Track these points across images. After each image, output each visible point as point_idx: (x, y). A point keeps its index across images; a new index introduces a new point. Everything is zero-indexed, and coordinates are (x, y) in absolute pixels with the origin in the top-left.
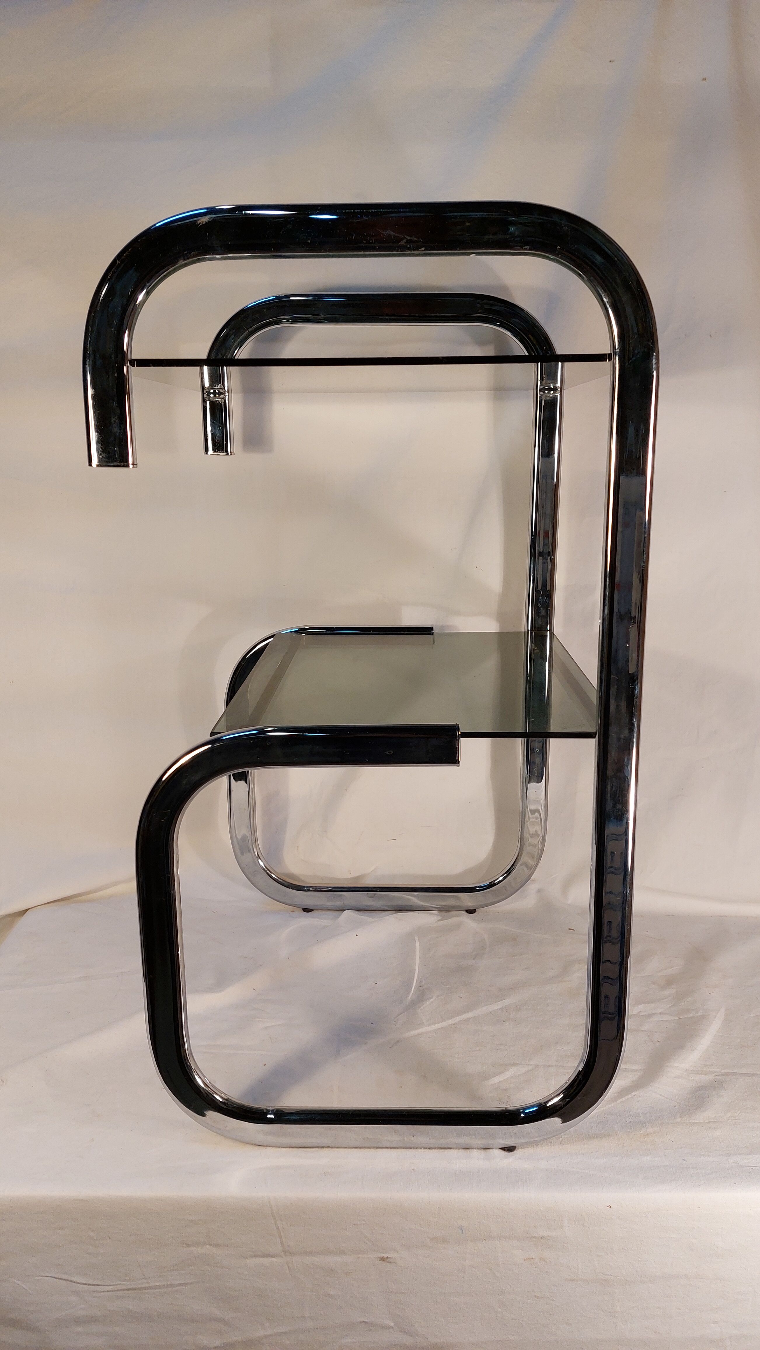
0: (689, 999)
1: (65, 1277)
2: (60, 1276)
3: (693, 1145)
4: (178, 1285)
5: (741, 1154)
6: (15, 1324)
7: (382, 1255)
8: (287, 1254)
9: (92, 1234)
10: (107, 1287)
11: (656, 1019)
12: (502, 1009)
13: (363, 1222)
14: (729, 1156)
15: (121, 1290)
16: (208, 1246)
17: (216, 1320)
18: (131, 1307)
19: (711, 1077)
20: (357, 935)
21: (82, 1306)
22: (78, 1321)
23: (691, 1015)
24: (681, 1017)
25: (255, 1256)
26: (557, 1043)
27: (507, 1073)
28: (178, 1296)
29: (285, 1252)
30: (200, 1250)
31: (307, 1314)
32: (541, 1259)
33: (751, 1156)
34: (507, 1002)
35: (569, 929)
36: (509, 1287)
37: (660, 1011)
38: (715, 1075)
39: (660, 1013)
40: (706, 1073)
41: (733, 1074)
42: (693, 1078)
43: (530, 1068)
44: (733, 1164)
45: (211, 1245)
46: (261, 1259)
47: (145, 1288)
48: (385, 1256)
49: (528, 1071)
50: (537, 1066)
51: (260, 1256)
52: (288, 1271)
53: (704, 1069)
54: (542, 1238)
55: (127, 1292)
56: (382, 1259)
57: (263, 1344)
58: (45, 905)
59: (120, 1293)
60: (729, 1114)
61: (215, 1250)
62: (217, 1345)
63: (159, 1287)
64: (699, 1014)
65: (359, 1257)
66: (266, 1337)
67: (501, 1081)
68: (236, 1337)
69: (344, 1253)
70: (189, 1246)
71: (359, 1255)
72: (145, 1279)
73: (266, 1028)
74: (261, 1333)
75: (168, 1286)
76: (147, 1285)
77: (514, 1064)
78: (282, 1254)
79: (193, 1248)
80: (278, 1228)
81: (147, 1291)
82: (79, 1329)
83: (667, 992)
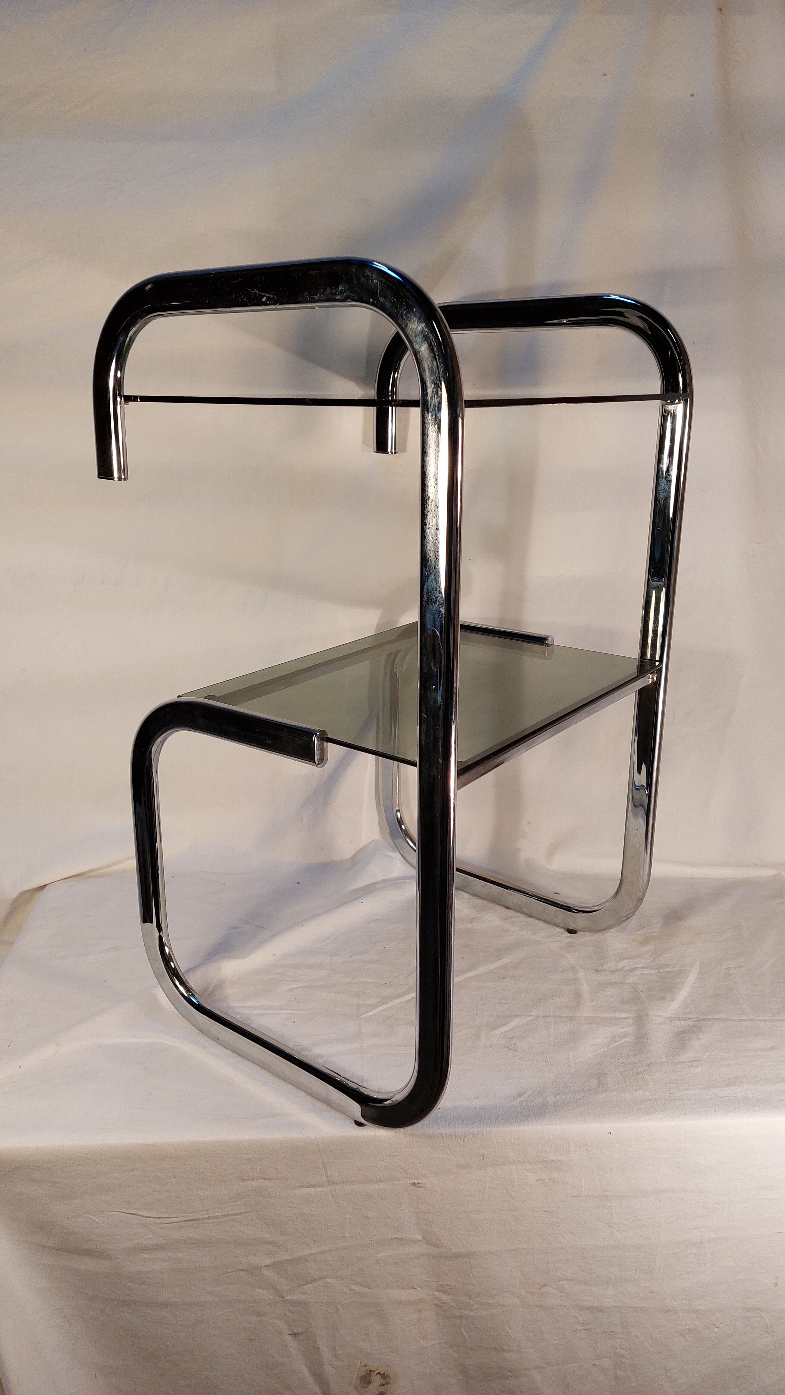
0: (667, 955)
1: (134, 1212)
2: (129, 1211)
3: (678, 1080)
4: (234, 1215)
5: (719, 1087)
6: (89, 1253)
7: (413, 1181)
8: (331, 1184)
9: (159, 1174)
10: (171, 1219)
11: (638, 972)
12: (501, 967)
13: (398, 1154)
14: (709, 1089)
15: (184, 1221)
16: (262, 1180)
17: (268, 1243)
18: (192, 1235)
19: (690, 1023)
20: (362, 903)
21: (149, 1236)
22: (145, 1249)
23: (669, 970)
24: (661, 971)
25: (303, 1187)
26: (552, 996)
27: (512, 1024)
28: (234, 1224)
29: (329, 1182)
30: (255, 1184)
31: (347, 1234)
32: (550, 1179)
33: (728, 1088)
34: (505, 961)
35: (555, 893)
36: (522, 1204)
37: (641, 965)
38: (693, 1020)
39: (642, 968)
40: (685, 1019)
41: (709, 1020)
42: (674, 1024)
43: (531, 1018)
44: (713, 1096)
45: (265, 1179)
46: (308, 1189)
47: (205, 1219)
48: (416, 1182)
49: (530, 1021)
50: (538, 1017)
51: (306, 1187)
52: (331, 1199)
53: (684, 1016)
54: (552, 1161)
55: (189, 1222)
56: (414, 1185)
57: (307, 1261)
58: (64, 880)
59: (183, 1224)
60: (707, 1054)
61: (267, 1184)
62: (268, 1264)
63: (217, 1217)
64: (677, 969)
65: (393, 1184)
66: (312, 1254)
67: (507, 1031)
68: (284, 1256)
69: (381, 1181)
70: (245, 1180)
71: (394, 1182)
72: (206, 1210)
73: (291, 990)
74: (306, 1252)
75: (225, 1216)
76: (207, 1216)
77: (517, 1016)
78: (326, 1184)
79: (248, 1182)
80: (323, 1162)
81: (206, 1221)
82: (146, 1256)
83: (647, 948)
